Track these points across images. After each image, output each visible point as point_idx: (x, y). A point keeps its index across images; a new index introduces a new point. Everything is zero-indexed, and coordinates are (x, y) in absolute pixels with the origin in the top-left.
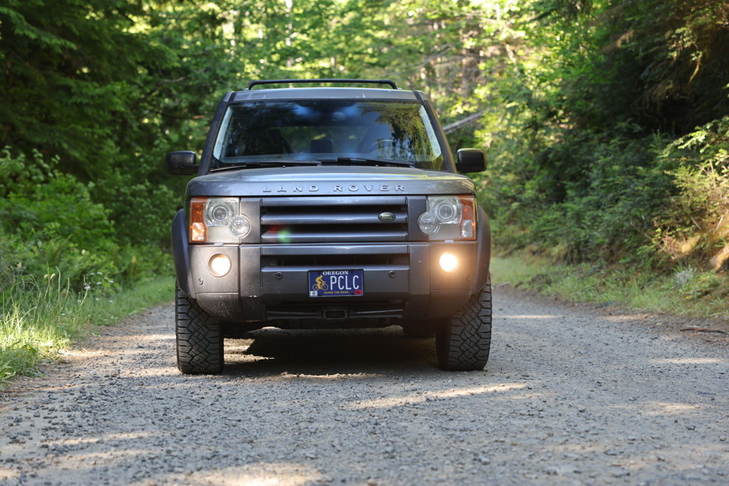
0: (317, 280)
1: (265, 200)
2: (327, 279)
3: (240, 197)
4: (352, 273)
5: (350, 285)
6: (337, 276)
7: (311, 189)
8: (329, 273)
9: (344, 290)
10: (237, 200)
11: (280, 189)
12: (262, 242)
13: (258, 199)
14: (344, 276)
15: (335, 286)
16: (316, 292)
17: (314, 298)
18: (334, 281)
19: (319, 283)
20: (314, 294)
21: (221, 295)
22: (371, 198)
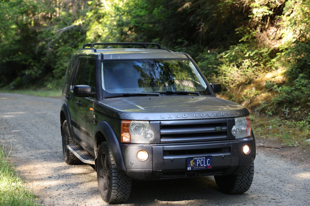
0: (191, 162)
1: (162, 122)
2: (195, 161)
3: (149, 121)
4: (207, 157)
5: (206, 164)
6: (200, 160)
7: (184, 116)
8: (196, 158)
9: (203, 166)
10: (148, 122)
11: (169, 117)
12: (160, 143)
13: (159, 122)
14: (203, 159)
15: (199, 164)
16: (190, 168)
17: (189, 171)
18: (198, 162)
20: (189, 169)
21: (143, 170)
22: (216, 120)
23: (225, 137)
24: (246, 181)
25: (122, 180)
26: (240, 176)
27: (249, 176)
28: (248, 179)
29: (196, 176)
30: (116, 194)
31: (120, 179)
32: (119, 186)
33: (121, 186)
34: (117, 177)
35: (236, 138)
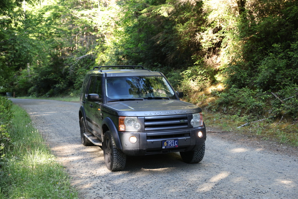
0: (165, 143)
1: (145, 117)
2: (167, 143)
3: (137, 117)
4: (175, 140)
5: (174, 144)
6: (171, 142)
7: (160, 113)
8: (168, 141)
9: (173, 146)
10: (136, 118)
11: (150, 114)
12: (145, 131)
13: (143, 117)
14: (173, 141)
15: (170, 145)
16: (164, 147)
17: (164, 149)
18: (169, 143)
19: (165, 144)
20: (163, 148)
21: (133, 149)
22: (181, 115)
23: (186, 126)
24: (200, 155)
25: (120, 155)
26: (196, 151)
27: (202, 151)
28: (202, 153)
29: (168, 152)
30: (116, 165)
31: (118, 155)
32: (118, 160)
33: (119, 160)
34: (117, 154)
35: (194, 127)
